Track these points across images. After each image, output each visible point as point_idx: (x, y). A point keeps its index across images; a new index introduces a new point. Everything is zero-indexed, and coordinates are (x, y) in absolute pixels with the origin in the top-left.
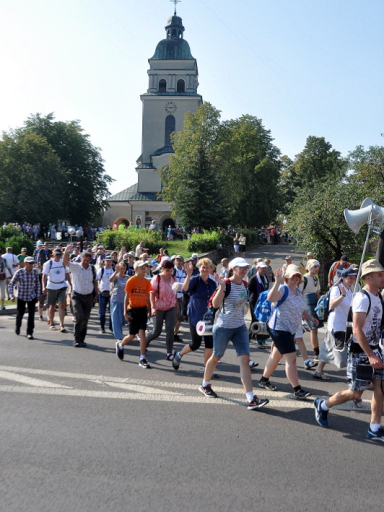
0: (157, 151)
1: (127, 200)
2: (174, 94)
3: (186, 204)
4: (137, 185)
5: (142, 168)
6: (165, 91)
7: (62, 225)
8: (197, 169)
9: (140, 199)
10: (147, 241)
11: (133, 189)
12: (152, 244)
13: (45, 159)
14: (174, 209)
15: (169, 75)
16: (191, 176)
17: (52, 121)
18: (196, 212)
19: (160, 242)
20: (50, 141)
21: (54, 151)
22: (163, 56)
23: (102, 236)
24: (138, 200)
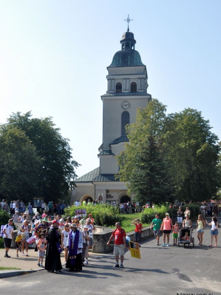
0: (115, 140)
1: (91, 180)
2: (128, 94)
3: (139, 183)
4: (99, 169)
5: (103, 155)
6: (122, 93)
7: (37, 201)
8: (147, 153)
9: (102, 180)
10: (106, 214)
11: (96, 172)
12: (111, 217)
13: (24, 148)
14: (129, 188)
15: (124, 79)
16: (143, 160)
17: (30, 118)
18: (147, 190)
19: (117, 215)
20: (27, 134)
21: (31, 141)
22: (119, 64)
23: (69, 211)
24: (100, 181)
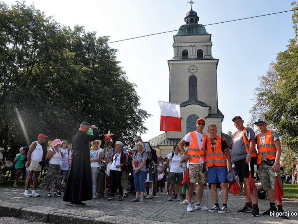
1: (156, 146)
2: (195, 59)
6: (188, 58)
22: (185, 33)
24: (167, 145)
